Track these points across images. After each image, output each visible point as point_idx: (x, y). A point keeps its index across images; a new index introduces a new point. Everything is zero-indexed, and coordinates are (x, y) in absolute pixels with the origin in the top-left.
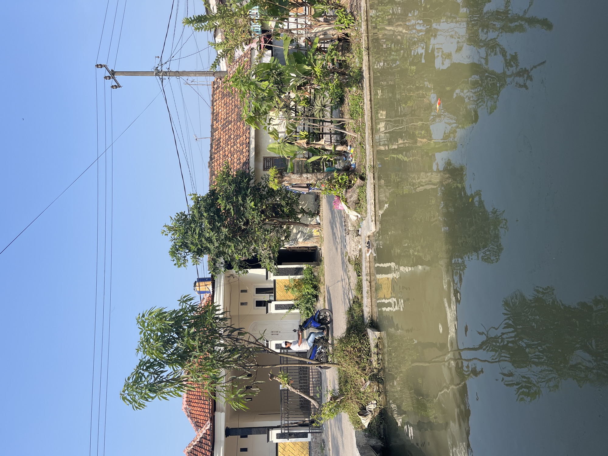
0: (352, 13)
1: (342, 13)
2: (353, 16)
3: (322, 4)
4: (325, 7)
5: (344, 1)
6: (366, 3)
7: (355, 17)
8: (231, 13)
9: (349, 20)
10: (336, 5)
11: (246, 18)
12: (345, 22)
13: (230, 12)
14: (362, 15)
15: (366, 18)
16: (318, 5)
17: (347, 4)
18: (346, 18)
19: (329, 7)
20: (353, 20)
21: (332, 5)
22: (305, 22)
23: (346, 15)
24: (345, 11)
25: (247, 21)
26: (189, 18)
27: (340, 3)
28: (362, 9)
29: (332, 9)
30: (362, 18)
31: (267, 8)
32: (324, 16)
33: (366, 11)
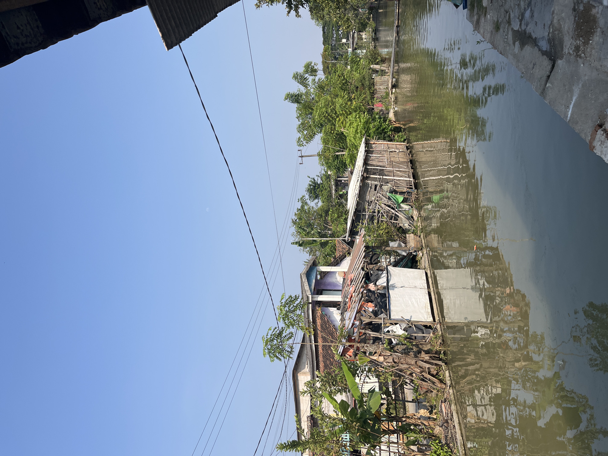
0: (448, 445)
1: (437, 444)
2: (449, 447)
3: (415, 433)
4: (418, 436)
5: (437, 431)
6: (462, 437)
7: (451, 450)
8: (324, 439)
9: (446, 452)
10: (429, 434)
11: (338, 444)
12: (442, 454)
13: (323, 437)
14: (460, 448)
15: (464, 452)
16: (411, 433)
17: (441, 435)
18: (441, 449)
19: (422, 436)
20: (449, 452)
21: (426, 434)
22: (398, 450)
23: (442, 446)
24: (440, 442)
25: (339, 448)
26: (283, 444)
27: (433, 433)
28: (459, 442)
29: (425, 438)
30: (460, 451)
31: (360, 435)
32: (417, 444)
33: (463, 444)
